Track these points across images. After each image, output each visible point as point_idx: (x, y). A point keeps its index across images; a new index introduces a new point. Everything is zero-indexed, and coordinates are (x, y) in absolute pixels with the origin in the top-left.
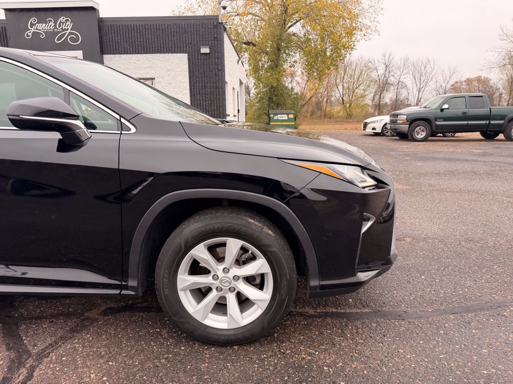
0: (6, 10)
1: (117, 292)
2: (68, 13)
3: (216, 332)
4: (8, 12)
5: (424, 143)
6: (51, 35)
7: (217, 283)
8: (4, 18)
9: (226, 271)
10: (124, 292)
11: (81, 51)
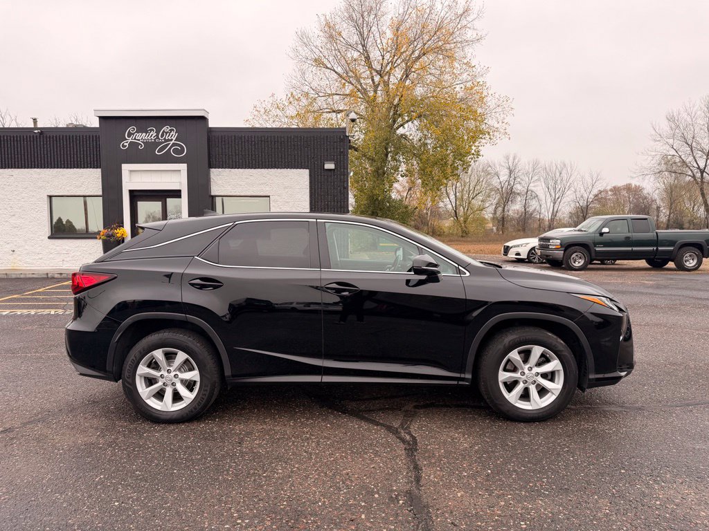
0: (101, 118)
1: (456, 383)
2: (173, 122)
3: (524, 411)
4: (102, 120)
5: (583, 272)
6: (150, 146)
7: (524, 378)
8: (98, 126)
9: (530, 369)
10: (460, 383)
11: (186, 165)
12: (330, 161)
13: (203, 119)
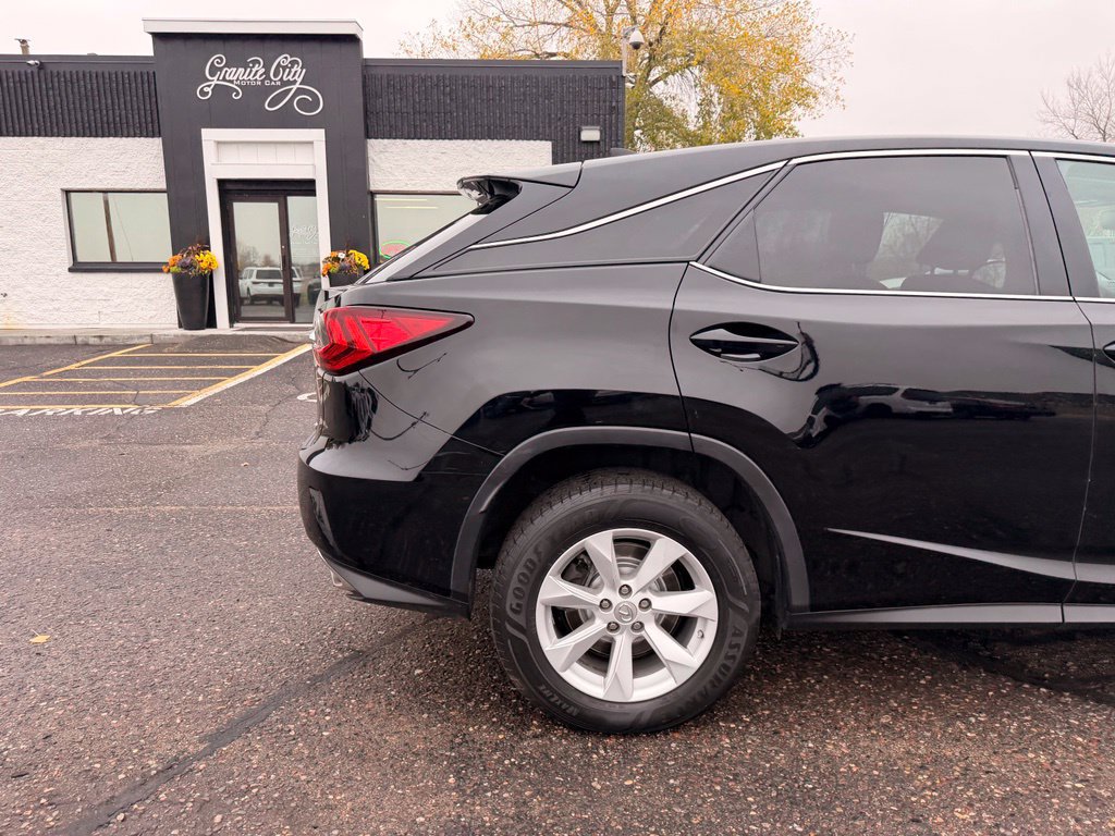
0: (158, 37)
2: (294, 46)
6: (256, 93)
8: (150, 53)
11: (323, 131)
12: (593, 124)
13: (352, 40)
